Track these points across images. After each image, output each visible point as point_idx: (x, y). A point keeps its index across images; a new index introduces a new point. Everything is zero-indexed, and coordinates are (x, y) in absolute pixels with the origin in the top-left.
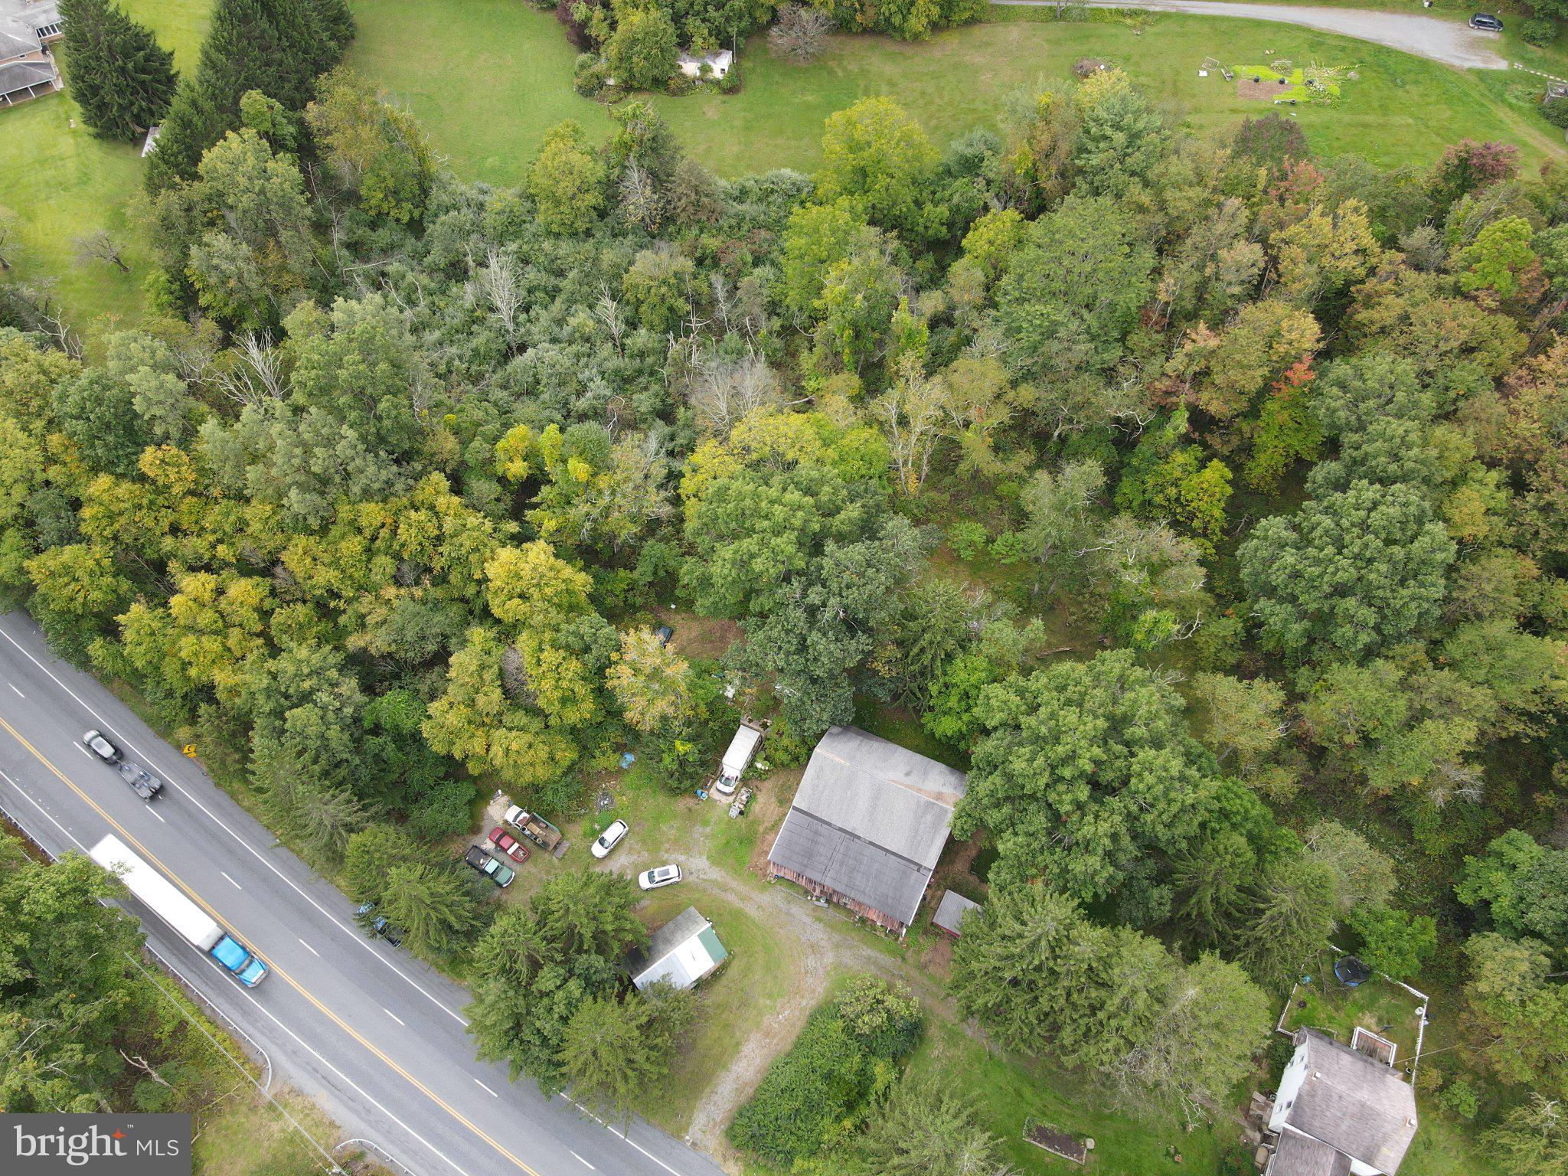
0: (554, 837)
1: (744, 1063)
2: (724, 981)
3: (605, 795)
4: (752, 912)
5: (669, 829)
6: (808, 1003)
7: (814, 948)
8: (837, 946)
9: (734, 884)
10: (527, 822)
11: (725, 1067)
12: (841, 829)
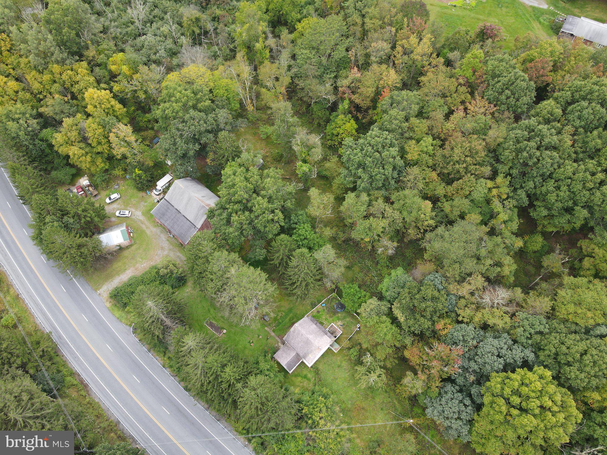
0: (96, 193)
1: (125, 275)
2: (129, 250)
3: (118, 185)
4: (148, 232)
5: (134, 201)
6: (153, 263)
7: (162, 248)
8: (170, 250)
9: (146, 222)
10: (88, 186)
11: (119, 275)
12: (176, 209)
